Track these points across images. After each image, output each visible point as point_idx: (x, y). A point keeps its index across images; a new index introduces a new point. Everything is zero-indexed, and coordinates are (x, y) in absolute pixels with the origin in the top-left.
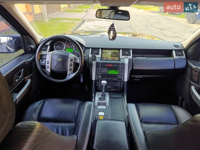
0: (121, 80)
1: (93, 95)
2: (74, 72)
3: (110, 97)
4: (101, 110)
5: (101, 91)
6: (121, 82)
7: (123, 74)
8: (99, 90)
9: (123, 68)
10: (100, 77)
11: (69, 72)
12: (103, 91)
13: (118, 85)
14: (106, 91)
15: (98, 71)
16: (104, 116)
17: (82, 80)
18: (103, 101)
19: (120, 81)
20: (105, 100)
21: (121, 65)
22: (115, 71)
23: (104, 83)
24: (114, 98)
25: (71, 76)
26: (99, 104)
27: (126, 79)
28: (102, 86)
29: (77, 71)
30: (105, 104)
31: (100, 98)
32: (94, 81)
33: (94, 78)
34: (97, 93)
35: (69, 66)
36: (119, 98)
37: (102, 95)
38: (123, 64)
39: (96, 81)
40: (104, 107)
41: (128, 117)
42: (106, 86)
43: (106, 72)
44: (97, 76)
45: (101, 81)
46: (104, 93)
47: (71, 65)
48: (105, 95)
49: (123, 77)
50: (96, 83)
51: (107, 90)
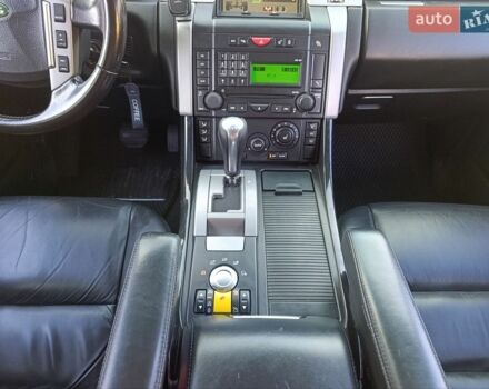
0: (311, 111)
1: (187, 187)
3: (263, 191)
4: (224, 259)
5: (219, 163)
6: (310, 120)
7: (319, 84)
8: (215, 158)
10: (214, 98)
12: (232, 163)
13: (295, 132)
14: (244, 163)
15: (204, 68)
16: (236, 292)
17: (137, 115)
18: (231, 214)
19: (304, 115)
20: (239, 208)
21: (313, 40)
22: (286, 70)
23: (233, 132)
24: (277, 194)
26: (212, 228)
27: (332, 108)
30: (238, 228)
31: (216, 198)
32: (189, 117)
33: (185, 106)
34: (204, 175)
36: (300, 194)
37: (226, 182)
38: (324, 34)
39: (195, 118)
40: (234, 243)
41: (344, 278)
42: (243, 142)
43: (242, 74)
44: (200, 93)
45: (219, 118)
46: (233, 176)
48: (239, 180)
49: (318, 96)
50: (196, 129)
51: (251, 158)
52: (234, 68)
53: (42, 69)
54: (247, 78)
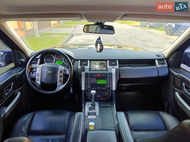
0: (110, 89)
1: (83, 105)
2: (64, 83)
3: (100, 107)
4: (92, 120)
5: (90, 101)
6: (110, 91)
7: (111, 83)
8: (89, 100)
9: (111, 78)
10: (89, 86)
11: (58, 84)
12: (93, 101)
13: (107, 94)
14: (95, 101)
15: (87, 82)
16: (95, 126)
17: (71, 91)
18: (93, 111)
19: (108, 90)
20: (95, 110)
21: (109, 75)
22: (104, 81)
23: (93, 93)
24: (103, 107)
25: (60, 87)
26: (89, 114)
27: (114, 88)
28: (91, 95)
29: (67, 82)
30: (95, 114)
31: (90, 108)
32: (84, 91)
33: (83, 88)
34: (87, 103)
35: (59, 78)
36: (108, 107)
37: (92, 105)
38: (111, 74)
39: (85, 91)
40: (94, 117)
41: (118, 125)
42: (96, 95)
43: (95, 82)
44: (86, 86)
45: (90, 91)
46: (93, 103)
47: (61, 77)
48: (95, 104)
49: (111, 86)
50: (85, 93)
51: (97, 99)
52: (93, 81)
53: (56, 82)
54: (96, 82)
